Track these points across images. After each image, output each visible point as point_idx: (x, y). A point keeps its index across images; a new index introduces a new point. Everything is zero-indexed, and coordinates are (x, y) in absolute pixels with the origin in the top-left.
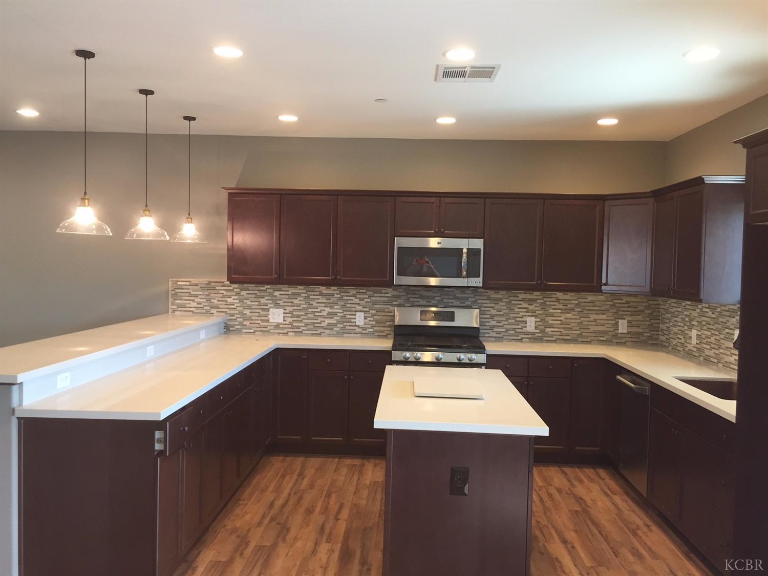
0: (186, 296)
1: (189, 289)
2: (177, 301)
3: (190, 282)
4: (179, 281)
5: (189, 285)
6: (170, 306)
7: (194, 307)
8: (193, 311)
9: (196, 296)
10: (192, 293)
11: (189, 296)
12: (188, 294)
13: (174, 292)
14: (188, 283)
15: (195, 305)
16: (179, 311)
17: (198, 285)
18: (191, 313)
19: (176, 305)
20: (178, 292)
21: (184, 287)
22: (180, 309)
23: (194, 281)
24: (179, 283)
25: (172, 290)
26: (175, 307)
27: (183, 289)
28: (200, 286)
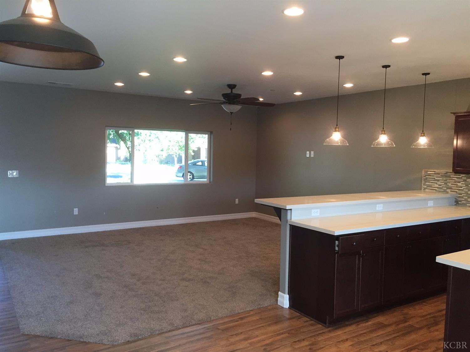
0: (432, 180)
1: (434, 176)
2: (427, 183)
3: (435, 172)
4: (428, 171)
5: (434, 174)
6: (423, 186)
7: (437, 187)
8: (436, 190)
9: (438, 181)
10: (436, 179)
11: (434, 181)
12: (433, 179)
13: (425, 178)
14: (434, 173)
15: (437, 186)
16: (428, 189)
17: (439, 174)
18: (435, 191)
19: (426, 185)
20: (428, 178)
21: (431, 175)
22: (428, 188)
23: (437, 171)
24: (428, 172)
25: (424, 177)
26: (426, 186)
27: (431, 176)
28: (441, 174)
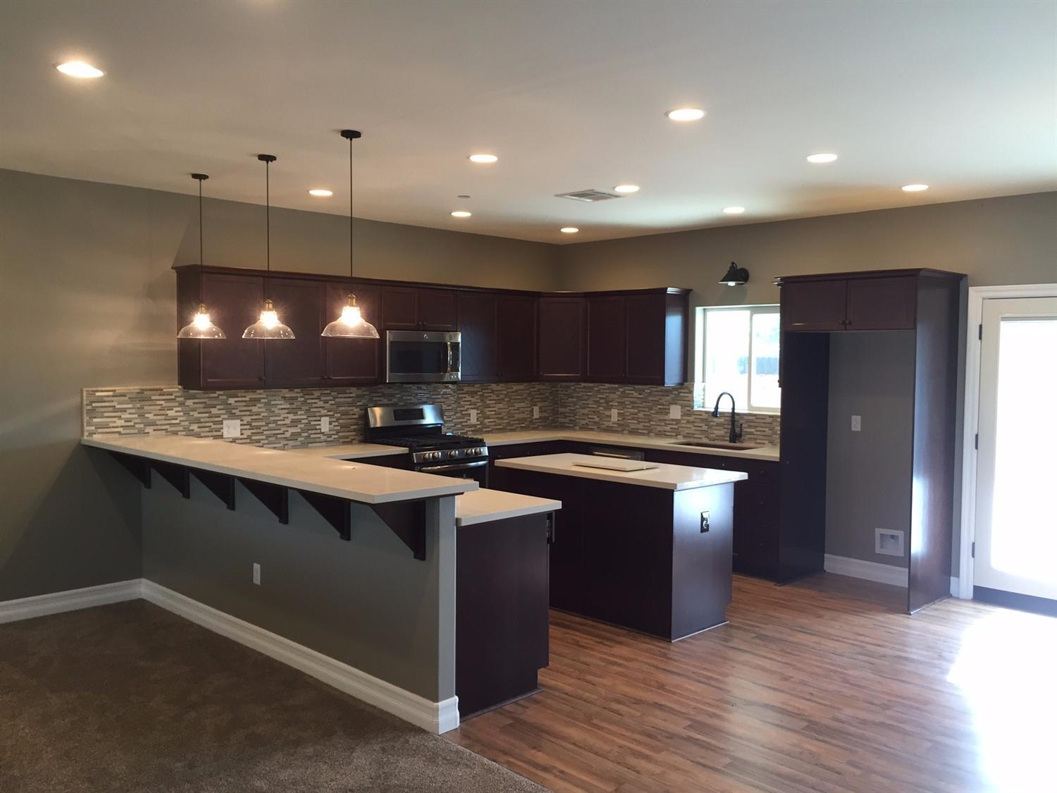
0: (109, 412)
1: (113, 401)
2: (95, 420)
3: (114, 391)
4: (98, 391)
5: (113, 396)
6: (86, 428)
7: (121, 427)
8: (119, 433)
9: (124, 410)
10: (117, 407)
11: (112, 412)
12: (111, 409)
13: (89, 407)
14: (111, 393)
15: (122, 423)
16: (99, 433)
17: (125, 396)
18: (117, 435)
19: (93, 426)
20: (98, 407)
21: (105, 399)
22: (100, 430)
23: (119, 389)
24: (97, 394)
25: (87, 405)
26: (93, 428)
27: (104, 402)
28: (128, 396)
